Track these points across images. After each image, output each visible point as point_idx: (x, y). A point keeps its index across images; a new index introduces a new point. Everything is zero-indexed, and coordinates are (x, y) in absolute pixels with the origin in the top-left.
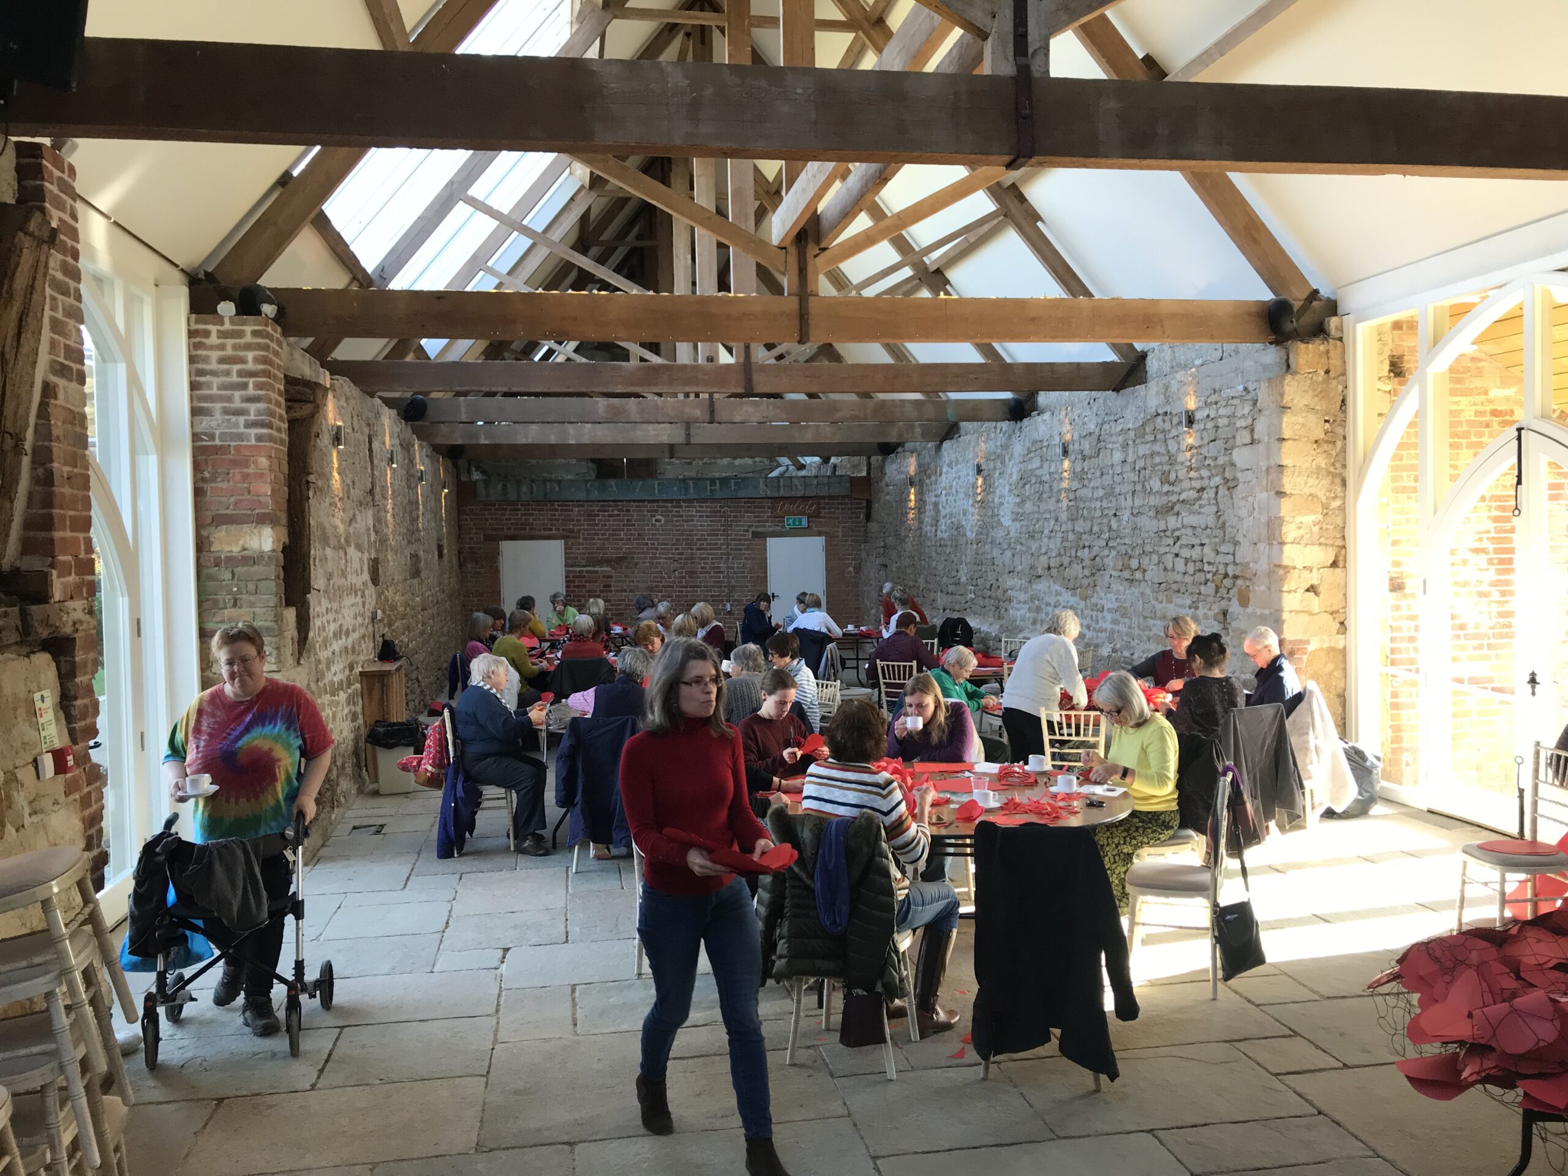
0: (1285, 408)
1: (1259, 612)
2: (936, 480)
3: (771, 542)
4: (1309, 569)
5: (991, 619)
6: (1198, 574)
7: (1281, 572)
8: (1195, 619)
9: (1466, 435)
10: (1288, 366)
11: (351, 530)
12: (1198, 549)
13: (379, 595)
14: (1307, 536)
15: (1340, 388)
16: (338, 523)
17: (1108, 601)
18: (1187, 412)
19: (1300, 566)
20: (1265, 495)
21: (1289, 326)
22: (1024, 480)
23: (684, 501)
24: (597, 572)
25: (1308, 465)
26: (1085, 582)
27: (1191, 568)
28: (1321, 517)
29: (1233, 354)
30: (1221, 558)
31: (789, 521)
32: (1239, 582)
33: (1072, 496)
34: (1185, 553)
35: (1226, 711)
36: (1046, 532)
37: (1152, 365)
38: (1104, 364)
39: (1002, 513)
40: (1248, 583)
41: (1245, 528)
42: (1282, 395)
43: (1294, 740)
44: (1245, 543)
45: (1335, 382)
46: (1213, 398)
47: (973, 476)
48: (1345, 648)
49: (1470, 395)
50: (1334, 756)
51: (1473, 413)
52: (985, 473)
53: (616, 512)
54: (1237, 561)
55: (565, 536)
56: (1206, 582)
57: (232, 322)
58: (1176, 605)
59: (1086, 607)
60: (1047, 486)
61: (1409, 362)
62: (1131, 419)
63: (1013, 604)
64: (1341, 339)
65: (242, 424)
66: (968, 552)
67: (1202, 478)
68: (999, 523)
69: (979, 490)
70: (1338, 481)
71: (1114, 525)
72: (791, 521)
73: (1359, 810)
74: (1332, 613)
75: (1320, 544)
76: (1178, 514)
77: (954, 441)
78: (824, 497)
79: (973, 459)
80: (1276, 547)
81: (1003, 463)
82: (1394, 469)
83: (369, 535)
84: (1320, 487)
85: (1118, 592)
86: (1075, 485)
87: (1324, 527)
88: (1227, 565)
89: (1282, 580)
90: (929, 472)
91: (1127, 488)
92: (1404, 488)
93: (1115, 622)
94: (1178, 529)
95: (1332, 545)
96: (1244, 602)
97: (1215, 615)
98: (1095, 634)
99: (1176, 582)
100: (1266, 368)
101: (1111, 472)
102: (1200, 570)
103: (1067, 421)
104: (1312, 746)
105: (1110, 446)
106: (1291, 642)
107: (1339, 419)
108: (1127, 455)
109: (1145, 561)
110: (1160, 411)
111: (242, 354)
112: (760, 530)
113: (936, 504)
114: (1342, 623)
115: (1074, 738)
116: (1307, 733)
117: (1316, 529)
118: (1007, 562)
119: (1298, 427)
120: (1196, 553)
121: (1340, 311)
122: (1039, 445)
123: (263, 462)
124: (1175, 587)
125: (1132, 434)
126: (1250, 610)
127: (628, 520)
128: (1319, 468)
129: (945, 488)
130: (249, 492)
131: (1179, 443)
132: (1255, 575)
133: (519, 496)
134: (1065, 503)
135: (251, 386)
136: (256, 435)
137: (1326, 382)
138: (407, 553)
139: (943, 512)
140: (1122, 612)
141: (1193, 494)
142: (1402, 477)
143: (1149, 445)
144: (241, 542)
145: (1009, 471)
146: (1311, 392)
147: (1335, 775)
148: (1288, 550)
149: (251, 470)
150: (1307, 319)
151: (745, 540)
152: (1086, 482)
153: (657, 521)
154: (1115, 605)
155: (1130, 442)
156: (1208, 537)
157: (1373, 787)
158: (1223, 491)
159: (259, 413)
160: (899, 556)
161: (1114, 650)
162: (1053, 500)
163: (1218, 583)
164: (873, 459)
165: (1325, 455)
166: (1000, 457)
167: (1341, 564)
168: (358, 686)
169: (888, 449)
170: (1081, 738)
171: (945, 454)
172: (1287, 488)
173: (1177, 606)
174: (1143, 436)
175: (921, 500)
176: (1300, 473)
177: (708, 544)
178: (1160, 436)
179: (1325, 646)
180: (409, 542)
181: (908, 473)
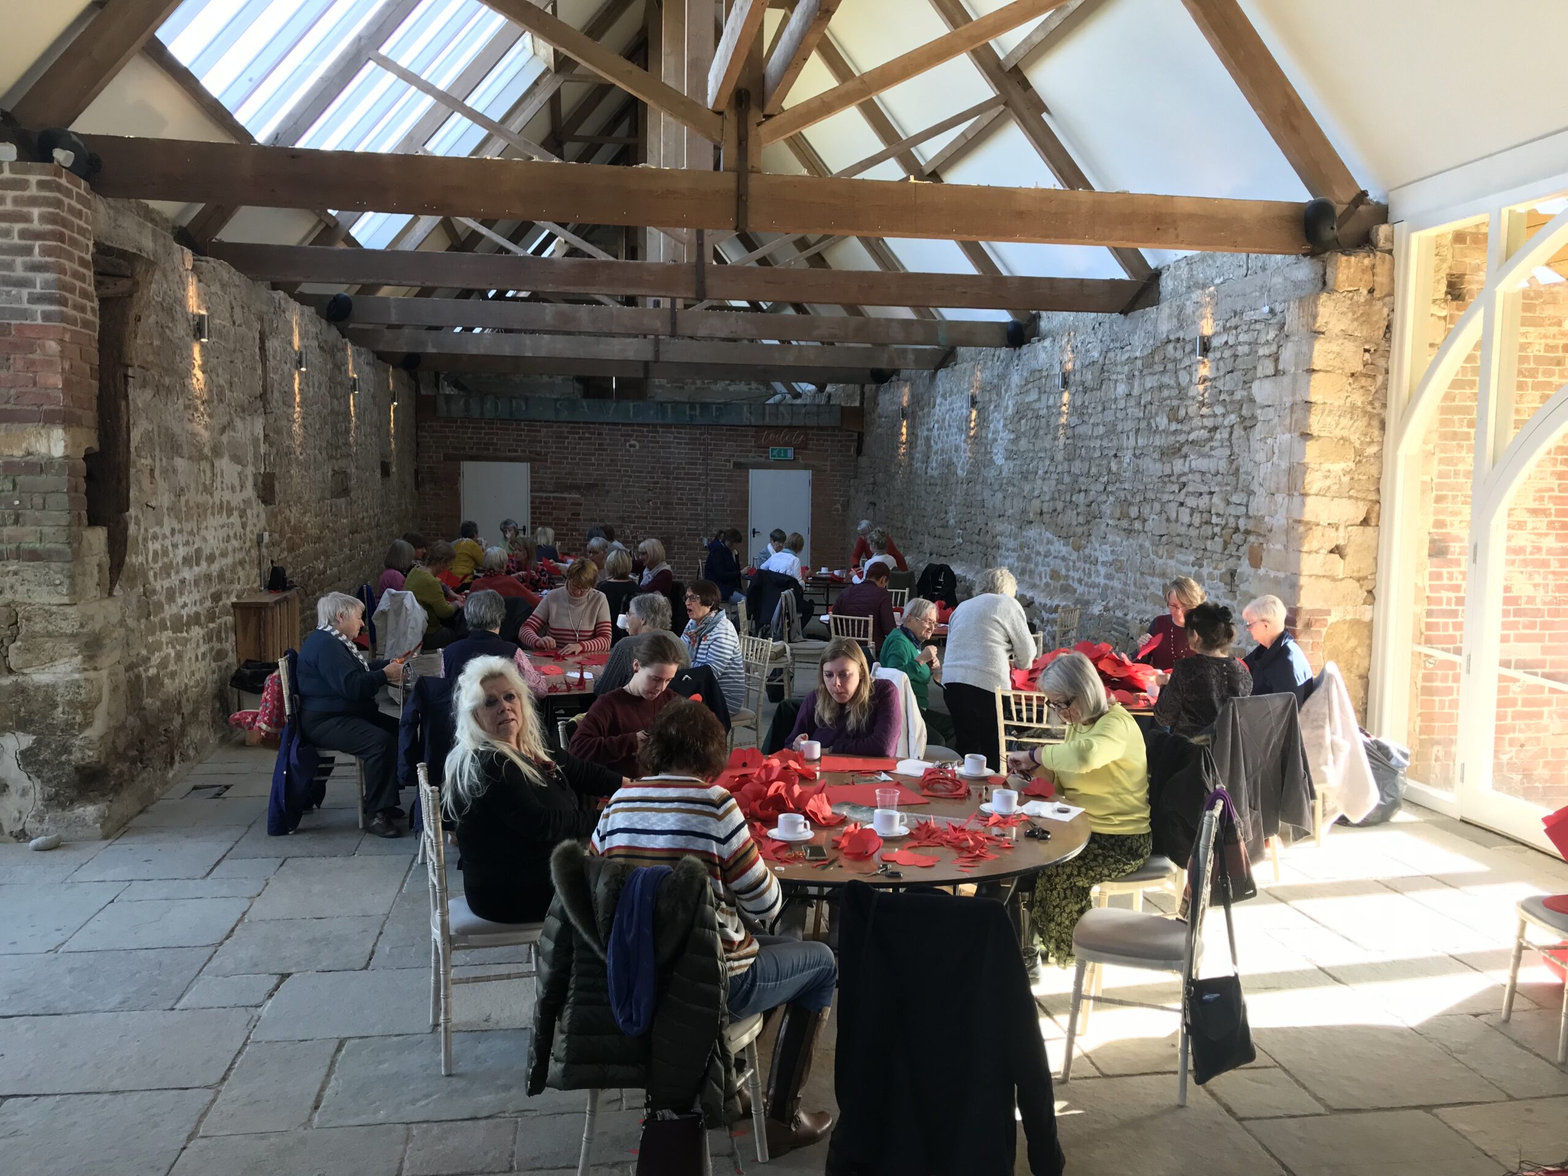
0: (1317, 333)
1: (1272, 574)
2: (929, 412)
3: (754, 475)
4: (1335, 526)
5: (978, 567)
6: (1204, 527)
7: (1301, 529)
8: (1199, 579)
9: (1533, 373)
10: (1324, 283)
11: (225, 439)
12: (1206, 498)
13: (272, 517)
14: (1335, 487)
15: (1386, 311)
16: (200, 429)
17: (1103, 553)
18: (1202, 338)
19: (1324, 522)
20: (1288, 436)
21: (1328, 233)
22: (1020, 413)
23: (662, 426)
24: (565, 499)
25: (1342, 402)
26: (1079, 530)
27: (1197, 520)
28: (1352, 465)
29: (1259, 271)
30: (1232, 510)
31: (774, 453)
32: (1252, 538)
33: (1069, 433)
34: (1191, 502)
35: (1224, 701)
36: (1040, 472)
37: (1167, 284)
38: (1112, 282)
39: (995, 451)
40: (1261, 540)
41: (1262, 475)
42: (1315, 317)
43: (1305, 734)
44: (1260, 492)
45: (1379, 304)
46: (1234, 322)
47: (967, 408)
48: (1372, 621)
49: (1542, 326)
50: (1353, 754)
51: (1542, 348)
52: (979, 406)
53: (587, 435)
54: (1251, 514)
55: (534, 459)
56: (1214, 535)
57: (13, 170)
58: (1178, 561)
59: (1079, 559)
60: (1043, 421)
61: (1470, 283)
62: (1139, 346)
63: (1002, 551)
64: (1390, 252)
65: (25, 297)
66: (958, 492)
67: (1215, 416)
68: (992, 461)
69: (972, 425)
70: (1375, 423)
71: (1114, 467)
72: (775, 453)
73: (1380, 818)
74: (1358, 580)
75: (1350, 497)
76: (1185, 457)
77: (949, 369)
78: (812, 428)
79: (968, 389)
80: (1297, 499)
81: (999, 394)
82: (1444, 410)
83: (256, 447)
84: (1354, 429)
85: (1114, 544)
86: (1074, 420)
87: (1356, 477)
88: (1238, 517)
89: (1301, 538)
90: (922, 403)
91: (1130, 425)
92: (1455, 433)
93: (1109, 577)
94: (1185, 474)
95: (1364, 499)
96: (1256, 561)
97: (1221, 575)
98: (1086, 589)
99: (1179, 535)
100: (1296, 285)
101: (1113, 406)
102: (1206, 523)
103: (1069, 348)
104: (1328, 742)
105: (1114, 377)
106: (1308, 612)
107: (1382, 348)
108: (1132, 388)
109: (1146, 510)
110: (1172, 337)
111: (25, 209)
112: (742, 460)
113: (928, 439)
114: (1370, 592)
115: (1035, 725)
116: (1323, 727)
117: (1346, 479)
118: (998, 504)
119: (1331, 356)
120: (1203, 502)
121: (1392, 217)
122: (1037, 375)
123: (53, 346)
124: (1177, 540)
125: (1139, 363)
126: (1262, 571)
127: (600, 444)
128: (1353, 406)
129: (938, 422)
130: (35, 384)
131: (1191, 375)
132: (1270, 531)
133: (482, 413)
134: (1062, 440)
135: (37, 250)
136: (43, 312)
137: (1369, 302)
138: (328, 470)
139: (935, 448)
140: (1117, 565)
141: (1204, 434)
142: (1453, 422)
143: (1156, 377)
144: (24, 445)
145: (1005, 404)
146: (1350, 314)
147: (1352, 777)
148: (1310, 501)
149: (37, 356)
150: (1351, 227)
151: (726, 471)
152: (1086, 418)
153: (631, 446)
154: (1110, 558)
155: (1136, 373)
156: (1218, 484)
157: (1397, 790)
158: (1238, 432)
159: (46, 284)
160: (888, 495)
161: (1106, 609)
162: (1050, 437)
163: (1227, 538)
164: (867, 387)
165: (1361, 391)
166: (996, 388)
167: (1373, 522)
168: (229, 619)
169: (882, 377)
170: (1044, 725)
171: (940, 384)
172: (1315, 430)
173: (1178, 565)
174: (1151, 365)
175: (912, 434)
176: (1331, 411)
177: (686, 474)
178: (1170, 366)
179: (1349, 618)
180: (331, 457)
181: (901, 403)
